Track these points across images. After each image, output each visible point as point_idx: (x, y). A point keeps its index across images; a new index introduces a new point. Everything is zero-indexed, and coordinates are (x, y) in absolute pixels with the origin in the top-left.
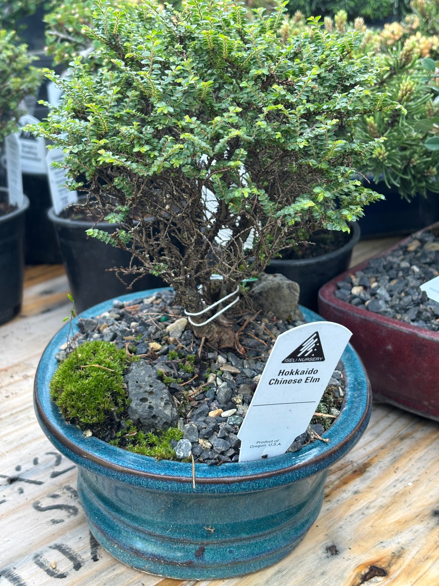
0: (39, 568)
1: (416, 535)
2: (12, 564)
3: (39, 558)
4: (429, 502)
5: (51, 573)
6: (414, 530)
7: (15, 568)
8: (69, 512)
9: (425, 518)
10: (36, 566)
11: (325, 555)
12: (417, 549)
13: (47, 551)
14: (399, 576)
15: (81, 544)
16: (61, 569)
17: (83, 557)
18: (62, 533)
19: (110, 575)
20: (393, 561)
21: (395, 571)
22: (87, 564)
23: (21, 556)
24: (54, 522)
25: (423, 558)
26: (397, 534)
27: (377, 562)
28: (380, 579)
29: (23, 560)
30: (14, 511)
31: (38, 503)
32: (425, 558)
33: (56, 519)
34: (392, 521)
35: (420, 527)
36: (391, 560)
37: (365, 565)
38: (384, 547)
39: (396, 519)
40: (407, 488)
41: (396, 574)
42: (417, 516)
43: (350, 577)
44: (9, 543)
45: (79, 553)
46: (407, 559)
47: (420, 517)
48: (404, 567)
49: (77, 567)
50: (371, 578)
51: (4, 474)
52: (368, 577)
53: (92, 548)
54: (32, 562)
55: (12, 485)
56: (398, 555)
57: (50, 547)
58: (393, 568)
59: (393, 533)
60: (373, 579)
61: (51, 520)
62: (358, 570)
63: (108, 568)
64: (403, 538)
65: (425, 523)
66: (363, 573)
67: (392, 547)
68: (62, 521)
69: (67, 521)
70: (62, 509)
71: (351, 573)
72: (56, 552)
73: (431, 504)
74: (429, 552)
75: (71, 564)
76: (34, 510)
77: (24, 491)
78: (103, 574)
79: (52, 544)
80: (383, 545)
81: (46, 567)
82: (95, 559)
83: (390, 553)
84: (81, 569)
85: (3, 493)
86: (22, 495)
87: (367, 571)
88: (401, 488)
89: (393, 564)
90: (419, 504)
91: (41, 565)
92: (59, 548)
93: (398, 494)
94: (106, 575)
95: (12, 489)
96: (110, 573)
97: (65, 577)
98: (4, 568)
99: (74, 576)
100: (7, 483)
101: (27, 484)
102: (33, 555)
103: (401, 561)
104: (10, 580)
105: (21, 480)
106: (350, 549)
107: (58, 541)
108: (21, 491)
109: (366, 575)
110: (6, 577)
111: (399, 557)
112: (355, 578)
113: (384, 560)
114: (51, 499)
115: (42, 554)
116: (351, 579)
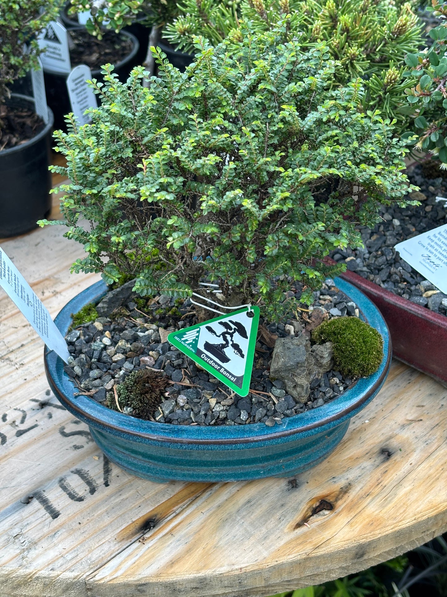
0: (63, 491)
1: (363, 472)
2: (42, 487)
3: (63, 482)
4: (379, 440)
5: (72, 496)
6: (362, 467)
7: (44, 491)
8: (88, 438)
9: (374, 455)
10: (61, 489)
11: (287, 487)
12: (361, 485)
13: (69, 475)
14: (342, 510)
15: (97, 471)
16: (81, 494)
17: (98, 482)
18: (81, 458)
19: (117, 500)
20: (340, 496)
21: (340, 506)
22: (100, 488)
23: (49, 479)
24: (76, 447)
25: (365, 494)
26: (348, 470)
27: (327, 496)
28: (327, 512)
29: (51, 484)
30: (44, 436)
31: (63, 428)
32: (367, 494)
33: (77, 445)
34: (346, 457)
35: (367, 464)
36: (339, 495)
37: (317, 499)
38: (335, 482)
39: (349, 456)
40: (363, 426)
41: (340, 509)
42: (367, 453)
43: (304, 509)
44: (40, 466)
45: (94, 478)
46: (352, 494)
47: (369, 454)
48: (347, 502)
49: (93, 491)
50: (320, 511)
51: (37, 399)
52: (317, 510)
53: (104, 474)
54: (57, 485)
55: (43, 410)
56: (345, 490)
57: (72, 472)
58: (340, 502)
59: (344, 469)
60: (321, 513)
61: (74, 446)
62: (311, 503)
63: (116, 493)
64: (351, 475)
65: (373, 460)
66: (314, 506)
67: (342, 483)
68: (82, 447)
69: (86, 446)
70: (82, 436)
71: (305, 506)
72: (76, 477)
73: (381, 442)
74: (370, 489)
75: (88, 488)
76: (60, 435)
77: (53, 416)
78: (113, 498)
79: (73, 469)
80: (335, 480)
81: (68, 490)
82: (107, 485)
83: (338, 489)
84: (95, 494)
85: (36, 418)
86: (51, 419)
87: (318, 504)
88: (359, 425)
89: (339, 499)
90: (371, 441)
91: (64, 488)
92: (78, 472)
93: (355, 431)
94: (114, 500)
95: (43, 414)
96: (117, 497)
97: (83, 500)
98: (36, 491)
99: (90, 500)
100: (38, 407)
101: (55, 409)
102: (58, 479)
103: (346, 496)
104: (40, 502)
105: (50, 405)
106: (307, 483)
107: (78, 467)
108: (50, 416)
109: (317, 508)
110: (37, 499)
111: (346, 492)
112: (307, 511)
113: (332, 495)
114: (74, 425)
115: (66, 478)
116: (304, 512)
